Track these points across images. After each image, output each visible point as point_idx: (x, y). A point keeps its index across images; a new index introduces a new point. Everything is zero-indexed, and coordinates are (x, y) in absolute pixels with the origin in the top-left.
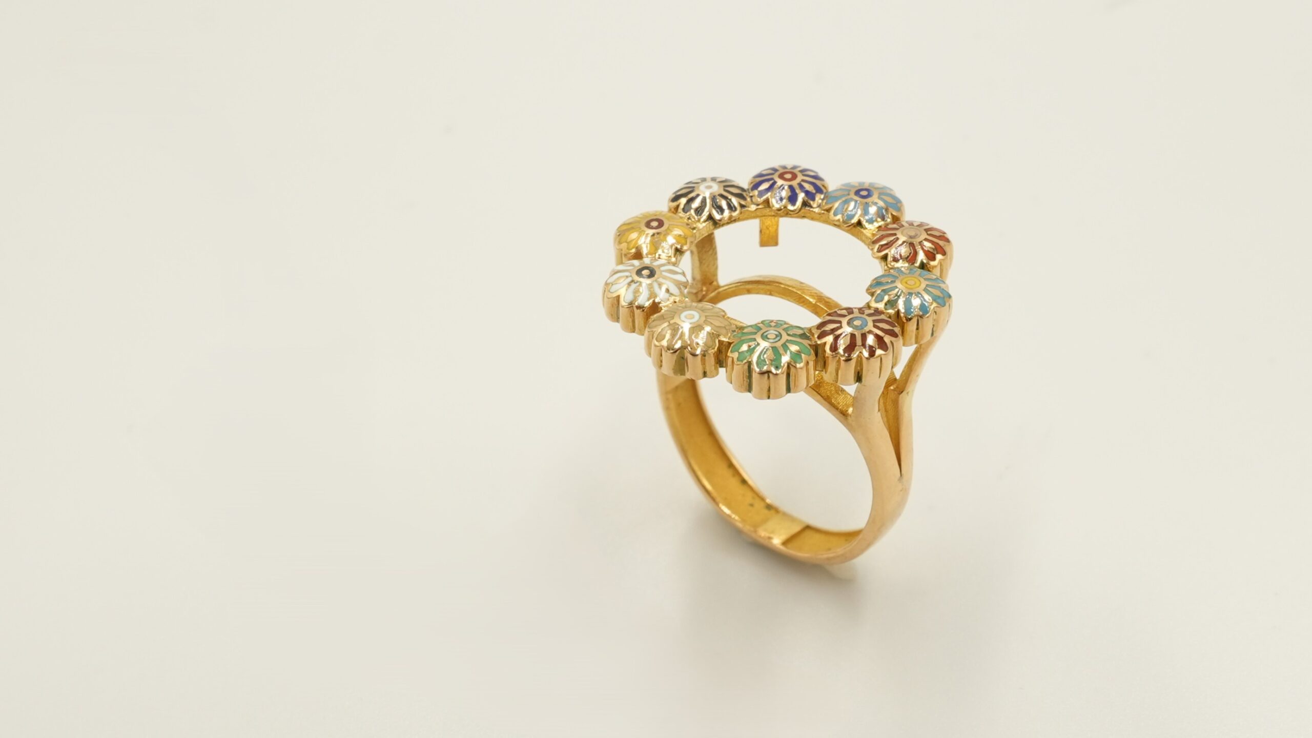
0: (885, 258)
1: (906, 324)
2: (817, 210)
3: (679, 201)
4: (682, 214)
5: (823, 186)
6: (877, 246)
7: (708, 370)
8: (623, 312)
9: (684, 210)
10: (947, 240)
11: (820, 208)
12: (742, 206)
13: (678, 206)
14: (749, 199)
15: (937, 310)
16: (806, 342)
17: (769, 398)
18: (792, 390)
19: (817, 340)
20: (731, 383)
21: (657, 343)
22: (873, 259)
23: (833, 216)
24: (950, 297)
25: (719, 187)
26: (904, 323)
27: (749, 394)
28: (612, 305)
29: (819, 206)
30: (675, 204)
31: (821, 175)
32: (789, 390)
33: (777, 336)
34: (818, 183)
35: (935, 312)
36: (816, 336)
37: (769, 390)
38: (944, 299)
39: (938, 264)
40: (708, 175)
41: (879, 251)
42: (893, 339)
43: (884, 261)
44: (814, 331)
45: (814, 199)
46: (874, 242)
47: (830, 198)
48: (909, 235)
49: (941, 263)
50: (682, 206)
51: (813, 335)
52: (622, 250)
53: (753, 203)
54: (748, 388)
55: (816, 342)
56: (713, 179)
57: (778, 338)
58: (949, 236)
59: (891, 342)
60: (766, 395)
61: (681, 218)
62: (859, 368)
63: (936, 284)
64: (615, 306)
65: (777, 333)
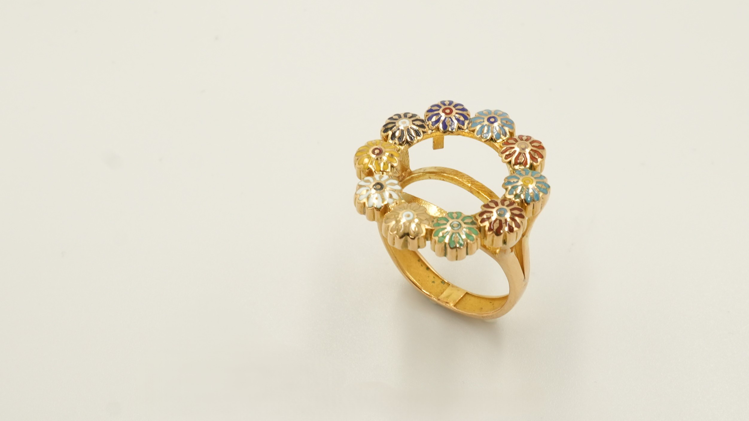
0: (510, 162)
1: (527, 207)
2: (467, 131)
3: (388, 133)
4: (391, 141)
5: (468, 114)
6: (504, 155)
7: (420, 245)
8: (368, 211)
9: (392, 139)
10: (543, 148)
11: (468, 129)
12: (424, 132)
13: (387, 136)
14: (426, 127)
15: (543, 197)
16: (474, 226)
17: (457, 260)
18: (469, 254)
19: (480, 223)
20: (434, 251)
21: (391, 233)
22: (502, 163)
23: (476, 135)
24: (549, 187)
25: (409, 122)
26: (526, 206)
27: (445, 258)
28: (361, 207)
29: (467, 128)
30: (386, 134)
31: (466, 107)
32: (467, 254)
33: (458, 225)
34: (464, 113)
35: (543, 198)
36: (479, 221)
37: (457, 256)
38: (545, 188)
39: (539, 164)
40: (402, 112)
41: (506, 158)
42: (521, 219)
43: (509, 165)
44: (478, 217)
45: (463, 124)
46: (503, 153)
47: (473, 122)
48: (522, 148)
49: (541, 163)
50: (390, 136)
51: (477, 220)
52: (360, 169)
53: (429, 129)
54: (444, 254)
55: (480, 225)
56: (405, 115)
57: (460, 226)
58: (544, 144)
59: (522, 222)
60: (455, 258)
61: (391, 144)
62: (505, 238)
63: (541, 181)
64: (363, 208)
65: (458, 223)
